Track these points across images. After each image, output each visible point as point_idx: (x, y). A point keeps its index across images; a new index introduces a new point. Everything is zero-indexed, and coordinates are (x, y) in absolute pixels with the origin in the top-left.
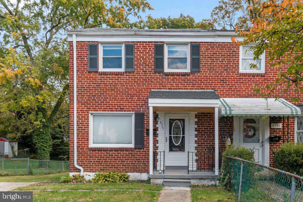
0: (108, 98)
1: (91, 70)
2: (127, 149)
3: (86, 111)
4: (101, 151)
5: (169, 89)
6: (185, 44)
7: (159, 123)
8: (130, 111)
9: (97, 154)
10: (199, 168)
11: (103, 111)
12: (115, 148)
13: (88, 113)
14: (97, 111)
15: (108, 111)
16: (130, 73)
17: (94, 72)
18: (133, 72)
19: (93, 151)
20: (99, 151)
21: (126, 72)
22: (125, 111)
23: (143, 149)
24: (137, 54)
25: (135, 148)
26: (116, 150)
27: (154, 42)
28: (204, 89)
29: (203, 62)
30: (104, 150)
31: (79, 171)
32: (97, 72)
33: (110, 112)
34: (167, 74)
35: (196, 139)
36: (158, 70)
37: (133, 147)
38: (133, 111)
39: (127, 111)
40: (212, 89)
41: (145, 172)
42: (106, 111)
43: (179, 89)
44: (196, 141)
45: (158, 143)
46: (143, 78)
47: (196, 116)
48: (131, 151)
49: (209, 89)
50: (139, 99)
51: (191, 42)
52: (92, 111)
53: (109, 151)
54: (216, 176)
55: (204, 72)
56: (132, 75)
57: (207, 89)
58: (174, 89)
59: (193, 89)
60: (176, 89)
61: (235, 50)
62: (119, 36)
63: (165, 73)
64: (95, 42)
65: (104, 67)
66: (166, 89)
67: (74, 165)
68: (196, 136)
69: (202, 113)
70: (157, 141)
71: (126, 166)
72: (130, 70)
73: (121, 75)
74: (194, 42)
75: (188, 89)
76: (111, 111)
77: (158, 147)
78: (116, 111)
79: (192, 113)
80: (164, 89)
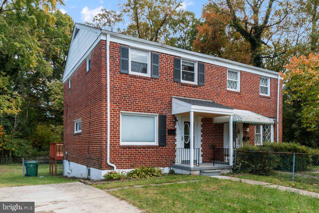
0: (137, 100)
1: (122, 71)
2: (153, 147)
3: (117, 110)
4: (131, 148)
5: (184, 97)
7: (177, 124)
8: (155, 113)
9: (127, 151)
10: (204, 162)
11: (132, 111)
12: (144, 146)
13: (119, 112)
14: (128, 111)
15: (137, 111)
16: (155, 79)
17: (125, 74)
18: (158, 79)
19: (124, 148)
20: (129, 148)
21: (151, 78)
22: (151, 112)
23: (166, 146)
24: (161, 64)
25: (159, 146)
26: (144, 147)
27: (174, 56)
28: (206, 99)
29: (206, 78)
30: (134, 148)
32: (128, 74)
33: (138, 113)
34: (183, 85)
35: (202, 138)
36: (176, 80)
37: (157, 144)
38: (157, 113)
39: (153, 113)
40: (211, 100)
41: (167, 167)
42: (135, 111)
43: (191, 97)
44: (201, 140)
45: (176, 141)
46: (165, 85)
47: (202, 120)
48: (156, 148)
49: (210, 100)
50: (162, 103)
51: (199, 61)
52: (123, 110)
53: (138, 148)
54: (231, 166)
55: (207, 87)
56: (157, 82)
57: (208, 99)
58: (187, 97)
59: (199, 98)
60: (189, 97)
61: (225, 72)
63: (181, 83)
64: (126, 45)
65: (132, 70)
66: (182, 96)
67: (107, 163)
68: (202, 136)
69: (205, 118)
70: (176, 140)
71: (152, 161)
72: (156, 77)
73: (148, 80)
74: (201, 62)
75: (196, 98)
76: (140, 112)
77: (176, 145)
78: (144, 112)
79: (199, 117)
80: (180, 96)
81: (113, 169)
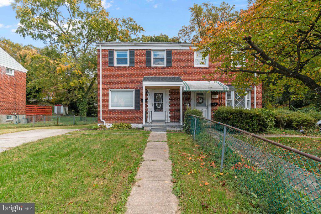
0: (119, 81)
1: (110, 65)
2: (130, 110)
3: (107, 88)
4: (116, 111)
5: (154, 76)
6: (163, 50)
7: (148, 95)
8: (132, 89)
9: (113, 113)
10: (171, 121)
12: (124, 110)
13: (108, 90)
14: (114, 88)
15: (120, 88)
16: (132, 67)
17: (112, 67)
18: (134, 67)
19: (111, 111)
20: (114, 111)
21: (130, 67)
22: (129, 89)
23: (140, 110)
24: (136, 56)
25: (135, 110)
27: (146, 50)
28: (174, 76)
29: (173, 60)
30: (117, 111)
31: (103, 123)
34: (153, 68)
35: (170, 104)
36: (148, 65)
37: (134, 109)
38: (134, 89)
39: (131, 89)
40: (178, 76)
41: (141, 123)
42: (118, 88)
43: (160, 76)
44: (170, 106)
45: (148, 107)
46: (139, 70)
47: (169, 91)
48: (133, 111)
49: (177, 76)
50: (137, 82)
51: (167, 50)
52: (110, 88)
53: (120, 111)
54: (181, 125)
55: (174, 66)
56: (133, 68)
57: (176, 76)
58: (157, 76)
59: (168, 76)
60: (158, 76)
61: (192, 54)
62: (125, 46)
64: (112, 49)
65: (117, 64)
66: (153, 76)
67: (100, 120)
68: (170, 102)
69: (173, 90)
70: (148, 105)
71: (129, 120)
72: (132, 65)
73: (127, 68)
74: (168, 50)
75: (165, 76)
76: (121, 89)
77: (148, 109)
78: (124, 88)
79: (167, 89)
80: (151, 76)
81: (104, 123)
